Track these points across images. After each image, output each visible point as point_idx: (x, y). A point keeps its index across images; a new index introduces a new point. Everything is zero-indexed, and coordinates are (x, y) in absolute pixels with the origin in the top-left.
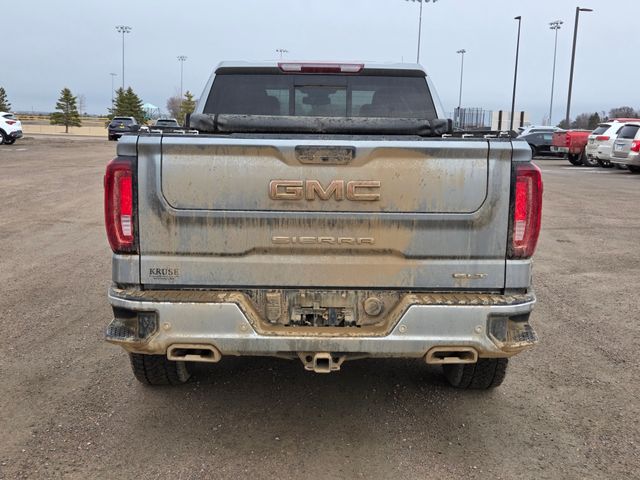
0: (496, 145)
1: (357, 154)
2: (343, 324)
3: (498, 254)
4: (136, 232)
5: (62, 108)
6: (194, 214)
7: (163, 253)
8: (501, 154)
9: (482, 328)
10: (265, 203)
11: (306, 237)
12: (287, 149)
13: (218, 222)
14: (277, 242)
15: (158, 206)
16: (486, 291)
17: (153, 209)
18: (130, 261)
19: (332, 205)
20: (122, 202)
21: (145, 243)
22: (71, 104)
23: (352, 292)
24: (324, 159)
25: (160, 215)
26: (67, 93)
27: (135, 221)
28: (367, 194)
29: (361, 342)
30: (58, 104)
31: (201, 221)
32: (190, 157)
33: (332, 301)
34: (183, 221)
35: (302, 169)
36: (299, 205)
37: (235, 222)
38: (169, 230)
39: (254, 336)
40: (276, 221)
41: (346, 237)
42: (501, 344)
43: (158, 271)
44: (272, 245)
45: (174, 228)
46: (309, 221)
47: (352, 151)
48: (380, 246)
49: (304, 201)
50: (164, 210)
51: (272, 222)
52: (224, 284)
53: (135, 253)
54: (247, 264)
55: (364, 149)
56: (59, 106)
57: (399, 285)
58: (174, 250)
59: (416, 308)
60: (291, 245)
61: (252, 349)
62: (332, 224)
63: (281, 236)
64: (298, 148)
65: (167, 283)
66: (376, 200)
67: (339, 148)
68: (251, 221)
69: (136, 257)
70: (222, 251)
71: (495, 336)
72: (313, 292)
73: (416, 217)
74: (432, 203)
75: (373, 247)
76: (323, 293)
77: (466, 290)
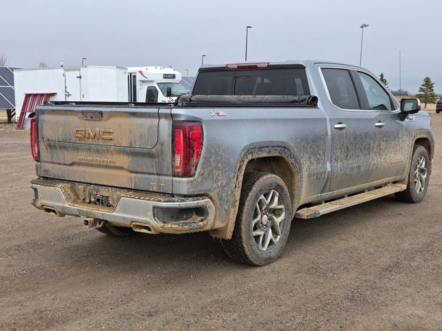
0: (163, 111)
1: (104, 115)
2: (108, 205)
3: (168, 173)
4: (38, 151)
5: (423, 91)
6: (52, 143)
7: (47, 162)
8: (166, 116)
9: (151, 213)
10: (73, 139)
11: (90, 158)
13: (60, 148)
14: (80, 159)
16: (165, 194)
17: (42, 141)
18: (39, 165)
19: (96, 141)
20: (35, 137)
21: (41, 157)
22: (430, 88)
23: (110, 188)
24: (92, 118)
25: (44, 144)
26: (427, 81)
27: (38, 146)
28: (107, 136)
30: (421, 88)
31: (55, 147)
33: (104, 192)
34: (50, 147)
36: (85, 141)
37: (66, 148)
38: (48, 151)
39: (67, 205)
41: (104, 159)
42: (162, 224)
43: (46, 171)
44: (79, 161)
46: (89, 149)
47: (101, 113)
48: (118, 164)
49: (85, 139)
53: (39, 161)
55: (106, 112)
56: (422, 90)
57: (128, 187)
58: (50, 161)
59: (123, 199)
60: (85, 162)
62: (98, 151)
63: (81, 156)
65: (49, 176)
67: (96, 111)
68: (70, 148)
71: (158, 219)
72: (96, 187)
73: (128, 150)
74: (135, 142)
75: (115, 165)
76: (100, 188)
77: (155, 192)
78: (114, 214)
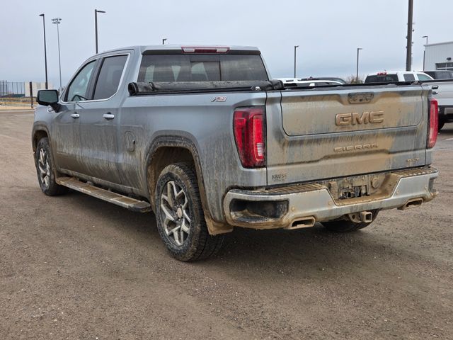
1: (374, 96)
2: (360, 195)
3: (423, 147)
4: (265, 154)
6: (299, 138)
7: (279, 165)
9: (427, 186)
10: (333, 128)
11: (350, 146)
12: (344, 95)
13: (310, 142)
14: (337, 151)
15: (279, 135)
16: (419, 167)
17: (276, 137)
18: (262, 172)
19: (362, 127)
20: (258, 134)
21: (270, 160)
23: (366, 176)
24: (361, 100)
25: (279, 141)
27: (265, 146)
28: (377, 119)
29: (381, 202)
31: (301, 142)
32: (296, 103)
34: (292, 143)
35: (350, 107)
36: (349, 128)
37: (318, 141)
38: (283, 149)
40: (338, 138)
41: (366, 144)
42: (432, 194)
43: (276, 176)
44: (334, 153)
45: (286, 149)
46: (352, 137)
47: (372, 94)
48: (380, 148)
49: (351, 125)
50: (283, 137)
51: (335, 139)
52: (309, 179)
53: (264, 166)
54: (320, 166)
55: (377, 93)
57: (386, 169)
58: (285, 162)
59: (403, 180)
60: (342, 152)
61: (335, 215)
62: (361, 138)
63: (339, 147)
64: (349, 95)
65: (281, 183)
66: (382, 121)
67: (367, 93)
68: (326, 140)
69: (265, 169)
70: (309, 160)
71: (430, 190)
72: (349, 179)
73: (396, 130)
74: (403, 121)
75: (377, 149)
76: (354, 178)
77: (412, 168)
78: (392, 198)
